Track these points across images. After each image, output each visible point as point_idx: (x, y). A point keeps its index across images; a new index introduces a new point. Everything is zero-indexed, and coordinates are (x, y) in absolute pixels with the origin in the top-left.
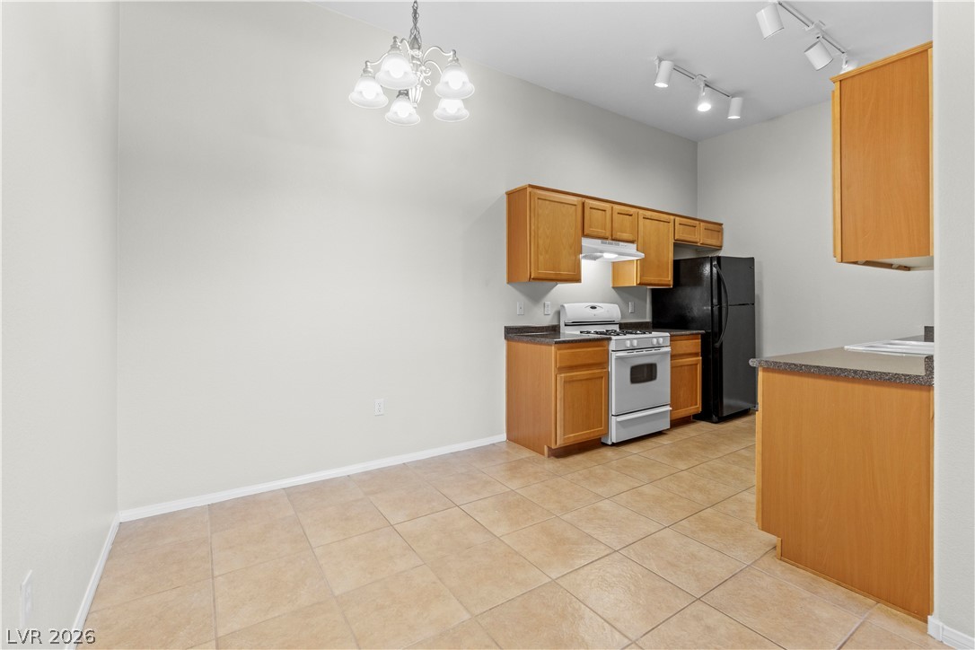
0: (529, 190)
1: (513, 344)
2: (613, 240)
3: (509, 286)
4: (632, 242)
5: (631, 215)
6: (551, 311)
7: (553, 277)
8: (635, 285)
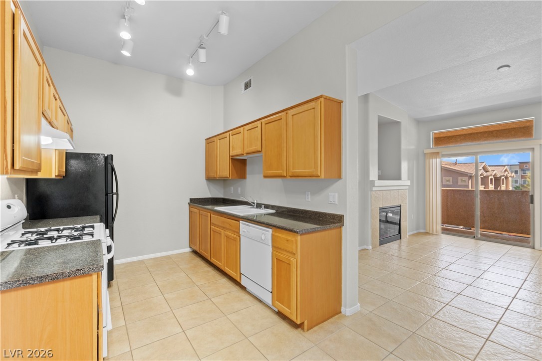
2: (50, 123)
5: (56, 100)
8: (53, 177)
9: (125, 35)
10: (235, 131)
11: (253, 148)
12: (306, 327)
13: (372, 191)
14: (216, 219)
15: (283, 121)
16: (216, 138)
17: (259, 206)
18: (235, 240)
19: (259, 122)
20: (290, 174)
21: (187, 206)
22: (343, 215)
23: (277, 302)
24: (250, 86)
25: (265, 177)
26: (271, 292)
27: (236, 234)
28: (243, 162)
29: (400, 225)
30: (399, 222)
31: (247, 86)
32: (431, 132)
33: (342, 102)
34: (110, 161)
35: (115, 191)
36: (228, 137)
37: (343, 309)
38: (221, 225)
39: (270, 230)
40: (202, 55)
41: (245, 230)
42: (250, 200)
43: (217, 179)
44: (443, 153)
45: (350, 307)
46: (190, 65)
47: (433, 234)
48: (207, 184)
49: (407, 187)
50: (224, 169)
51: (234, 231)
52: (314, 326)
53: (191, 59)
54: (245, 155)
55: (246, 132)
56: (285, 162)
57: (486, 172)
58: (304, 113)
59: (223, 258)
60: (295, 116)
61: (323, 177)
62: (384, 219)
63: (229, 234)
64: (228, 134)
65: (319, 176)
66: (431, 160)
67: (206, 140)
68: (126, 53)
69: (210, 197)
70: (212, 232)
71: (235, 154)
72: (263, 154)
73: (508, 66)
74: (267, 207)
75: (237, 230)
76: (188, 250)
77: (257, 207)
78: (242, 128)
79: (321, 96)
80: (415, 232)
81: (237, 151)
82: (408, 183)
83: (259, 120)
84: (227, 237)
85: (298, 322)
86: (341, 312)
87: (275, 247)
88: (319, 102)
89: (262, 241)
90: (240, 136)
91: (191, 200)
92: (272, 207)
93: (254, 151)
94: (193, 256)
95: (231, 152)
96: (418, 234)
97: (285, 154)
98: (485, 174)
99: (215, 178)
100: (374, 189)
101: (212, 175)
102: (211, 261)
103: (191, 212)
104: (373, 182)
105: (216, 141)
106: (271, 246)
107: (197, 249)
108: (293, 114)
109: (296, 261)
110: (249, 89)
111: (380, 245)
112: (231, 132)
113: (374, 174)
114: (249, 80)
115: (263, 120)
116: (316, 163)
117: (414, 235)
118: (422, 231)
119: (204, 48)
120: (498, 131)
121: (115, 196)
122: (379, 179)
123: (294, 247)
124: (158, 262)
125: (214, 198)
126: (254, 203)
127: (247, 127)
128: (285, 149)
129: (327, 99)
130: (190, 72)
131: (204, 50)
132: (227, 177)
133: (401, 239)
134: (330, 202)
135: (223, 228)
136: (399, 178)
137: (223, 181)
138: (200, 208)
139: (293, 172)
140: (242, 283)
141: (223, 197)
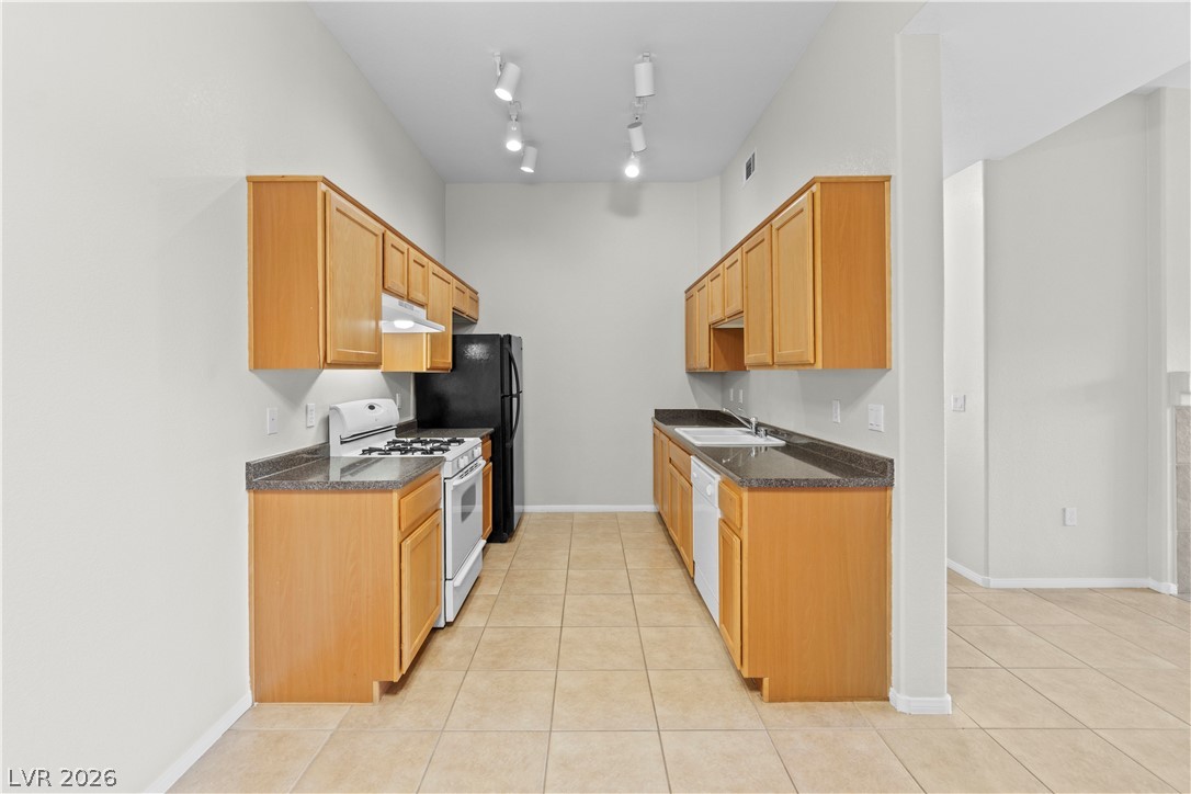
0: (322, 187)
1: (260, 496)
2: (410, 300)
3: (253, 377)
4: (421, 305)
5: (423, 266)
6: (315, 420)
7: (354, 359)
8: (424, 370)
9: (514, 145)
10: (713, 273)
11: (734, 307)
12: (767, 692)
14: (673, 451)
15: (767, 242)
16: (696, 288)
18: (688, 493)
19: (740, 249)
20: (776, 360)
22: (892, 461)
23: (723, 626)
24: (754, 171)
27: (689, 481)
28: (738, 336)
31: (749, 170)
33: (888, 178)
34: (507, 346)
35: (514, 392)
36: (707, 286)
37: (892, 693)
39: (717, 477)
40: (638, 138)
45: (916, 693)
46: (632, 157)
48: (689, 381)
50: (703, 350)
51: (687, 476)
54: (727, 320)
55: (725, 272)
56: (769, 334)
60: (780, 231)
61: (819, 365)
63: (684, 480)
65: (812, 365)
67: (685, 291)
68: (527, 169)
69: (696, 408)
70: (670, 475)
71: (715, 319)
72: (744, 318)
74: (775, 432)
76: (651, 508)
77: (756, 432)
78: (721, 266)
79: (814, 180)
81: (717, 312)
83: (741, 244)
84: (682, 486)
85: (745, 674)
86: (887, 699)
88: (810, 194)
89: (708, 498)
90: (720, 282)
91: (657, 412)
93: (734, 311)
95: (710, 315)
97: (769, 316)
99: (698, 369)
101: (694, 363)
105: (696, 293)
108: (777, 227)
109: (740, 545)
110: (752, 174)
112: (709, 276)
114: (751, 156)
115: (743, 246)
116: (806, 334)
119: (638, 125)
121: (515, 400)
123: (737, 514)
124: (593, 521)
125: (702, 411)
126: (749, 422)
127: (727, 263)
128: (769, 304)
129: (830, 183)
131: (639, 128)
132: (708, 368)
134: (870, 427)
135: (679, 468)
137: (721, 376)
139: (779, 356)
141: (719, 409)
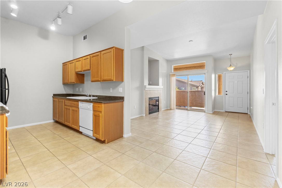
9: (14, 6)
10: (78, 60)
11: (86, 68)
12: (106, 142)
13: (145, 90)
14: (68, 103)
15: (99, 56)
16: (68, 63)
17: (90, 96)
18: (77, 111)
19: (89, 56)
20: (102, 80)
21: (52, 98)
22: (124, 97)
23: (94, 134)
24: (86, 38)
25: (92, 81)
26: (92, 131)
27: (77, 108)
28: (83, 75)
29: (158, 106)
30: (158, 105)
31: (85, 38)
32: (172, 66)
33: (124, 50)
34: (4, 72)
36: (74, 63)
37: (124, 135)
38: (70, 105)
39: (92, 104)
40: (59, 21)
41: (81, 106)
42: (86, 94)
43: (69, 84)
44: (177, 75)
45: (127, 134)
46: (53, 24)
47: (173, 110)
48: (63, 86)
49: (162, 89)
50: (72, 78)
51: (76, 107)
52: (110, 142)
53: (53, 22)
54: (83, 71)
55: (83, 60)
56: (100, 75)
57: (203, 85)
58: (107, 53)
59: (71, 121)
60: (104, 54)
61: (114, 80)
62: (155, 105)
63: (74, 109)
64: (74, 61)
65: (113, 80)
66: (172, 78)
67: (63, 63)
68: (14, 15)
69: (65, 93)
70: (65, 109)
71: (78, 71)
72: (91, 71)
73: (192, 41)
74: (93, 96)
75: (78, 106)
76: (52, 121)
77: (89, 96)
78: (81, 59)
79: (114, 47)
80: (166, 109)
81: (79, 69)
82: (162, 87)
83: (89, 55)
84: (73, 110)
85: (103, 140)
86: (123, 137)
87: (94, 111)
88: (113, 49)
89: (88, 109)
90: (80, 62)
91: (54, 95)
92: (96, 96)
93: (87, 69)
94: (55, 123)
95: (76, 70)
96: (167, 110)
97: (100, 71)
98: (203, 86)
99: (68, 83)
100: (146, 89)
101: (66, 81)
102: (65, 124)
103: (54, 101)
104: (145, 86)
105: (68, 64)
106: (92, 111)
107: (57, 120)
108: (103, 53)
109: (102, 115)
110: (86, 39)
111: (149, 114)
112: (76, 60)
113: (146, 82)
114: (85, 35)
115: (91, 55)
116: (112, 75)
117: (165, 110)
118: (169, 108)
119: (60, 18)
120: (197, 66)
122: (148, 85)
123: (101, 109)
124: (34, 128)
125: (67, 94)
127: (84, 58)
128: (100, 69)
129: (116, 48)
130: (53, 28)
132: (74, 83)
133: (159, 111)
134: (119, 92)
135: (71, 106)
136: (158, 85)
137: (72, 85)
138: (59, 98)
139: (103, 79)
140: (80, 130)
141: (72, 93)
